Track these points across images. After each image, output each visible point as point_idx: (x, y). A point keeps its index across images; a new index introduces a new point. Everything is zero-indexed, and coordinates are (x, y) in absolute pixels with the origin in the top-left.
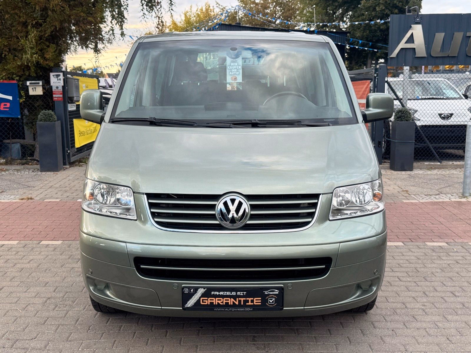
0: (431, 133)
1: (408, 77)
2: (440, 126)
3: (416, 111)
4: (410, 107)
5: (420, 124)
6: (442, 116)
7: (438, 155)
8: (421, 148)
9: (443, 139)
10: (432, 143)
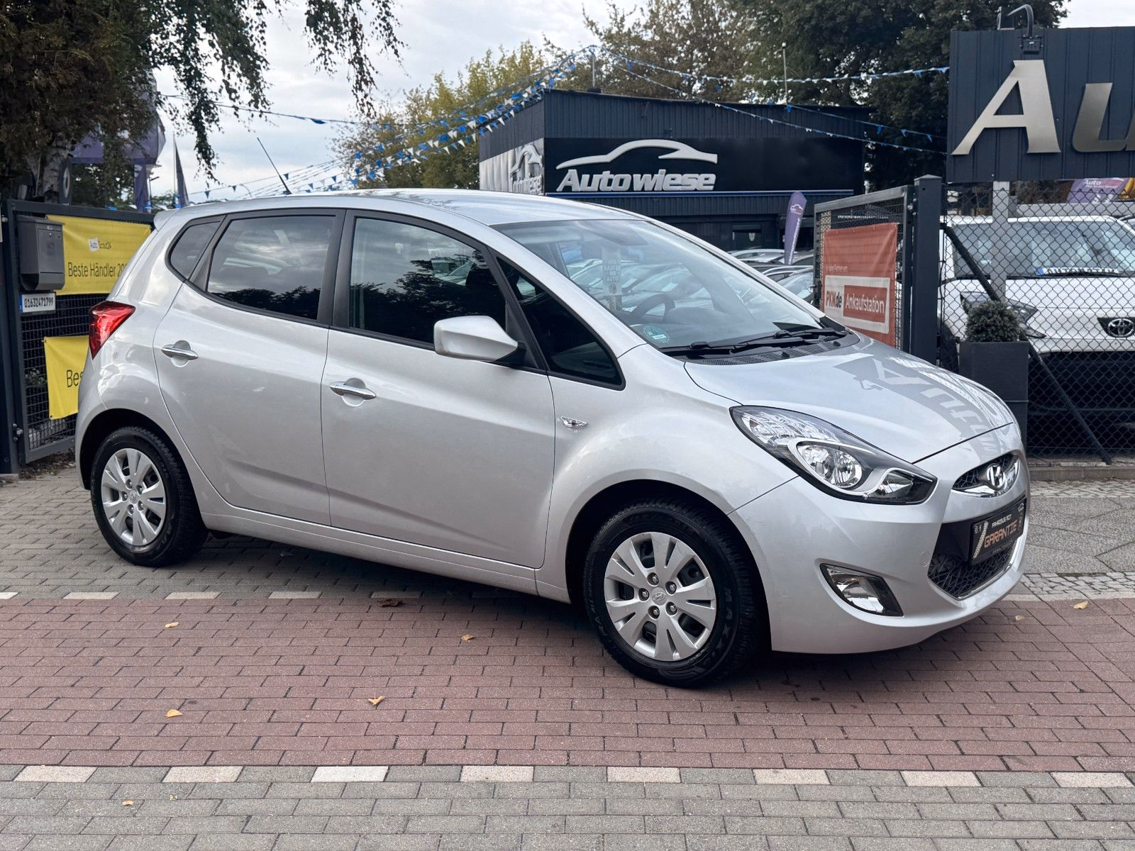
0: (1077, 375)
1: (1006, 213)
2: (1105, 355)
3: (1032, 311)
4: (1014, 298)
5: (1045, 349)
6: (1111, 324)
7: (1101, 441)
8: (1048, 417)
9: (1114, 393)
10: (1081, 405)
